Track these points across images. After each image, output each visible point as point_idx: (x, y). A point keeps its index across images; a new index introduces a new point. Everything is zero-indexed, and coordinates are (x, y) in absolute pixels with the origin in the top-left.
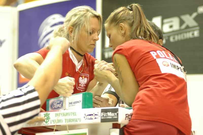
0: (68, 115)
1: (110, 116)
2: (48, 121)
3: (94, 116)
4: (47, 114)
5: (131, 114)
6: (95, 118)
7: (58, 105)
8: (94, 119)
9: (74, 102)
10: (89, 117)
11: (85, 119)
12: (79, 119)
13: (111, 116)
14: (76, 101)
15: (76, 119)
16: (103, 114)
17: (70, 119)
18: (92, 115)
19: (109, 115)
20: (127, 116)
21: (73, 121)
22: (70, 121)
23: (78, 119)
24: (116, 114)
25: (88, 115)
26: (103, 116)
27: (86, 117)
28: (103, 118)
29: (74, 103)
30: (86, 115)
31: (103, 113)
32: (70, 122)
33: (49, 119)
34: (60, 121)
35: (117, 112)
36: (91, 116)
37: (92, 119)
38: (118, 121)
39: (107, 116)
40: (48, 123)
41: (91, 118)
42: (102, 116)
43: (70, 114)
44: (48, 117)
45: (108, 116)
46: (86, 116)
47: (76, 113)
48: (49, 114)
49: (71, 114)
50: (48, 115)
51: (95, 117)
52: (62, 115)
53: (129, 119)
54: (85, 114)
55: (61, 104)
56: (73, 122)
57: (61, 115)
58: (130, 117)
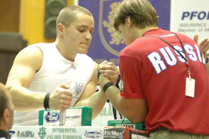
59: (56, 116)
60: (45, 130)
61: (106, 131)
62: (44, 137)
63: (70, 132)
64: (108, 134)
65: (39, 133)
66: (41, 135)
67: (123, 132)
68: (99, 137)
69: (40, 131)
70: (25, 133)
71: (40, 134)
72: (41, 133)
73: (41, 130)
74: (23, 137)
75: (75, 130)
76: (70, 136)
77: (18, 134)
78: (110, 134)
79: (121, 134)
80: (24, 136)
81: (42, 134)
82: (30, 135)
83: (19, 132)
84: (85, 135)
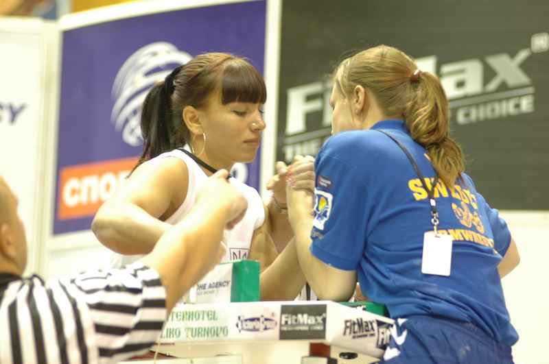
0: (194, 319)
1: (304, 324)
3: (263, 323)
5: (360, 321)
6: (266, 329)
8: (261, 329)
9: (210, 284)
10: (251, 325)
11: (240, 331)
12: (224, 329)
13: (308, 324)
14: (215, 282)
15: (216, 329)
16: (287, 317)
17: (199, 329)
18: (258, 319)
19: (301, 321)
20: (348, 324)
21: (208, 333)
22: (199, 333)
23: (221, 329)
24: (319, 319)
25: (246, 320)
26: (286, 322)
27: (242, 325)
28: (285, 329)
29: (210, 286)
30: (242, 318)
31: (286, 315)
32: (198, 336)
35: (324, 315)
36: (255, 323)
37: (258, 330)
38: (323, 337)
39: (297, 323)
41: (254, 327)
42: (283, 322)
43: (201, 316)
45: (299, 324)
46: (242, 322)
47: (214, 312)
49: (203, 315)
51: (266, 326)
52: (179, 317)
53: (354, 332)
54: (239, 318)
56: (206, 335)
57: (177, 317)
58: (356, 327)
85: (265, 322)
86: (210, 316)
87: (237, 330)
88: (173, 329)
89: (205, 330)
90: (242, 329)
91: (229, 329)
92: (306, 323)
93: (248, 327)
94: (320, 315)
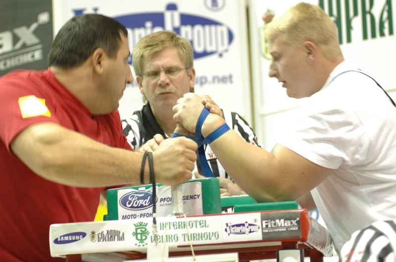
0: (189, 227)
1: (281, 227)
2: (144, 238)
3: (248, 227)
4: (141, 225)
6: (250, 232)
7: (141, 202)
8: (247, 232)
11: (229, 234)
12: (215, 233)
14: (186, 195)
15: (208, 234)
16: (266, 223)
17: (194, 234)
18: (243, 225)
19: (280, 225)
22: (194, 238)
23: (213, 233)
25: (233, 226)
26: (267, 226)
27: (230, 230)
28: (266, 231)
30: (229, 225)
31: (267, 221)
32: (194, 240)
33: (146, 235)
34: (173, 238)
36: (241, 228)
37: (244, 233)
39: (276, 226)
40: (146, 241)
41: (241, 231)
42: (264, 226)
43: (194, 225)
44: (143, 230)
45: (278, 227)
46: (230, 227)
47: (205, 221)
48: (147, 224)
49: (196, 223)
50: (143, 226)
51: (250, 230)
52: (175, 226)
54: (227, 225)
55: (147, 201)
56: (200, 239)
59: (147, 199)
60: (146, 227)
61: (264, 222)
62: (145, 239)
63: (196, 227)
64: (269, 226)
65: (134, 233)
66: (139, 236)
67: (298, 219)
68: (253, 232)
69: (136, 229)
70: (105, 233)
71: (136, 234)
72: (139, 234)
73: (137, 227)
74: (103, 241)
75: (205, 224)
76: (196, 234)
77: (93, 237)
78: (273, 226)
79: (294, 222)
80: (104, 239)
81: (141, 234)
82: (116, 237)
83: (93, 233)
84: (226, 230)
85: (249, 227)
86: (202, 225)
87: (226, 234)
88: (172, 236)
89: (199, 234)
90: (230, 233)
91: (219, 233)
92: (283, 225)
93: (235, 231)
94: (295, 220)
